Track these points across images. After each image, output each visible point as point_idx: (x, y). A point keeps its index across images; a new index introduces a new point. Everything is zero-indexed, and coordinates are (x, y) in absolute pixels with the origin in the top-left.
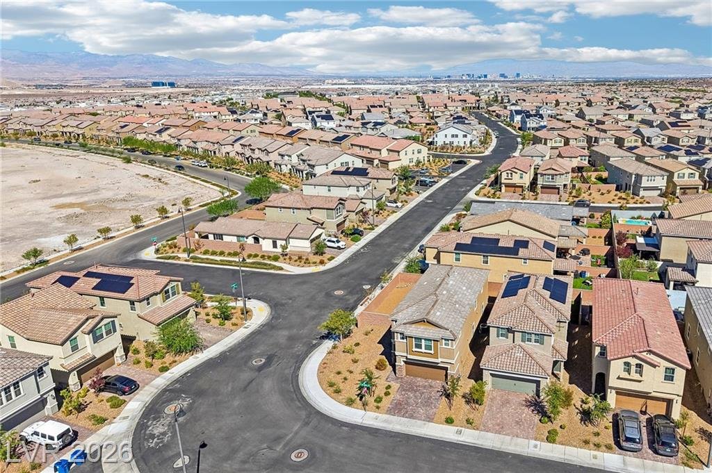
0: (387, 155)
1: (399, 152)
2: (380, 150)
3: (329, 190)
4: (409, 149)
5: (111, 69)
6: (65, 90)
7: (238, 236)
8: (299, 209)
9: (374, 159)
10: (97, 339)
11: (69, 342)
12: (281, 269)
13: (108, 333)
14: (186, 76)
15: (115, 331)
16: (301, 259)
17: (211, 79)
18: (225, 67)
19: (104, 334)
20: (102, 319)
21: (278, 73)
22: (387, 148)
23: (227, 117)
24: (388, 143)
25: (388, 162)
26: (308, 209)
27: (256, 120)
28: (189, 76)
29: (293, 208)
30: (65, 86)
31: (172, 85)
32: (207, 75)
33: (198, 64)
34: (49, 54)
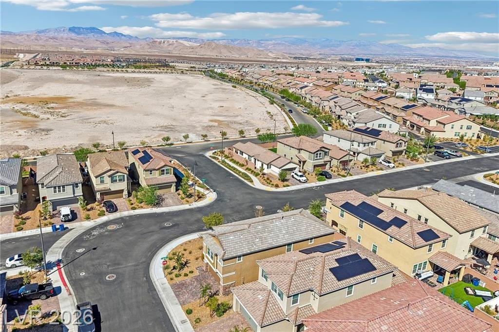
0: (435, 125)
1: (444, 125)
2: (429, 121)
3: (339, 141)
4: (457, 125)
5: (337, 49)
6: (307, 61)
7: (249, 155)
8: (293, 148)
9: (422, 127)
10: (113, 181)
11: (99, 178)
12: (252, 181)
13: (120, 180)
14: (380, 55)
15: (124, 181)
16: (268, 180)
17: (397, 58)
18: (411, 49)
19: (118, 181)
20: (118, 172)
21: (452, 55)
22: (436, 119)
23: (361, 83)
24: (441, 115)
25: (431, 131)
26: (298, 149)
27: (376, 87)
28: (382, 55)
29: (290, 147)
30: (307, 58)
31: (367, 60)
32: (395, 55)
33: (392, 47)
34: (307, 40)
